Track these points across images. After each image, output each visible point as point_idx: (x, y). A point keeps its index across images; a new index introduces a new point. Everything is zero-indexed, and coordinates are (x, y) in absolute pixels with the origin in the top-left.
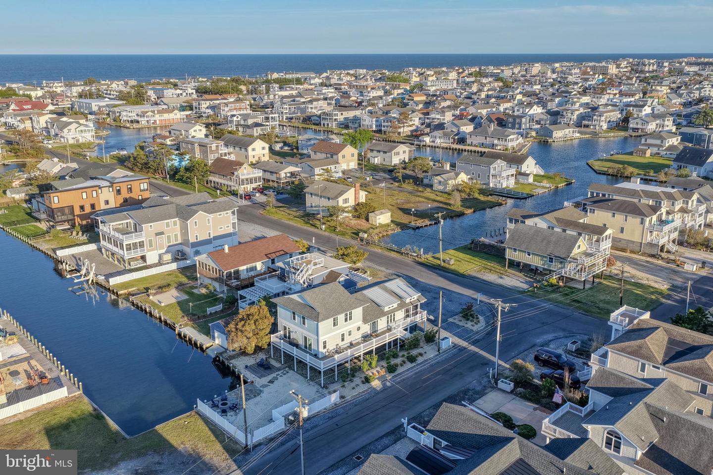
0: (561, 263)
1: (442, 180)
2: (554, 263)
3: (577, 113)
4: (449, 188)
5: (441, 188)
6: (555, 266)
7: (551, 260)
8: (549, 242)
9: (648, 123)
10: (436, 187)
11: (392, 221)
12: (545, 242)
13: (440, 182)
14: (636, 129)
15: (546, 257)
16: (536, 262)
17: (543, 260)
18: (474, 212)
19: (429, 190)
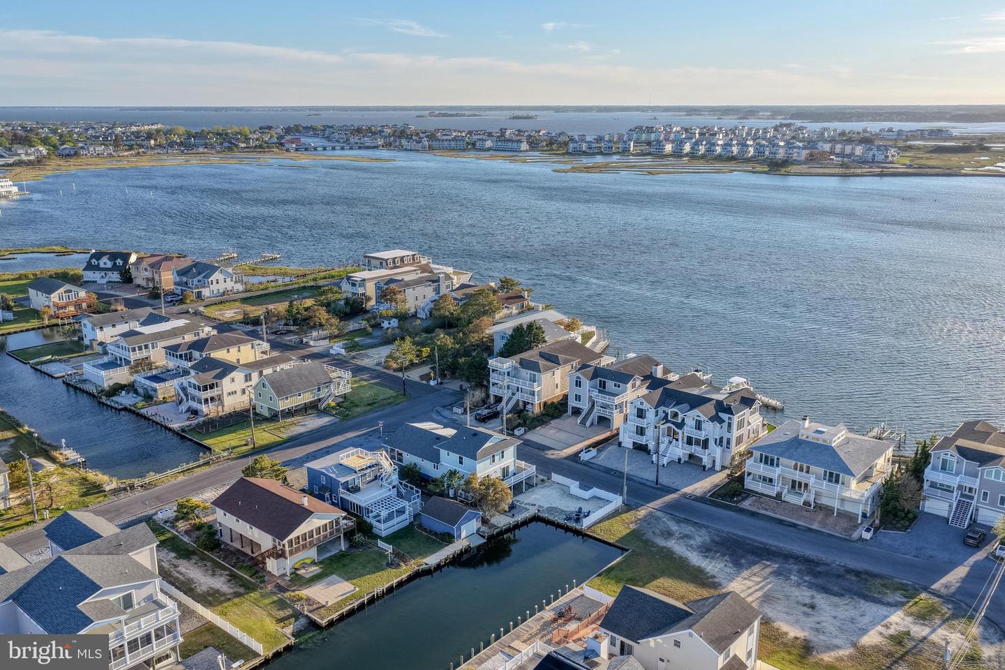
0: (327, 387)
2: (322, 391)
7: (319, 390)
12: (303, 378)
15: (314, 389)
16: (307, 398)
17: (313, 394)
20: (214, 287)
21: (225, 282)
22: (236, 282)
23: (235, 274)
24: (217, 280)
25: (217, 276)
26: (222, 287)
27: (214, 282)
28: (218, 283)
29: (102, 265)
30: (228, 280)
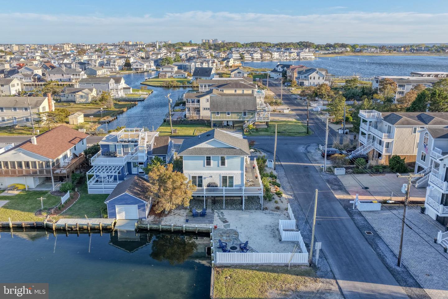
0: (252, 114)
1: (83, 94)
2: (247, 116)
3: (98, 61)
4: (90, 100)
5: (83, 100)
6: (249, 116)
7: (245, 114)
8: (239, 104)
9: (143, 64)
10: (78, 100)
11: (85, 121)
12: (236, 104)
13: (82, 96)
14: (137, 69)
15: (241, 113)
16: (234, 117)
17: (239, 116)
18: (127, 109)
19: (72, 104)
20: (312, 81)
21: (319, 79)
22: (326, 80)
23: (326, 75)
24: (314, 77)
25: (314, 74)
26: (316, 81)
27: (312, 78)
28: (314, 79)
29: (278, 70)
30: (321, 78)
